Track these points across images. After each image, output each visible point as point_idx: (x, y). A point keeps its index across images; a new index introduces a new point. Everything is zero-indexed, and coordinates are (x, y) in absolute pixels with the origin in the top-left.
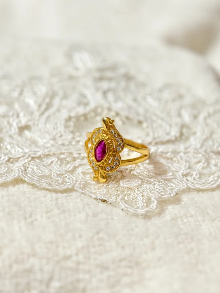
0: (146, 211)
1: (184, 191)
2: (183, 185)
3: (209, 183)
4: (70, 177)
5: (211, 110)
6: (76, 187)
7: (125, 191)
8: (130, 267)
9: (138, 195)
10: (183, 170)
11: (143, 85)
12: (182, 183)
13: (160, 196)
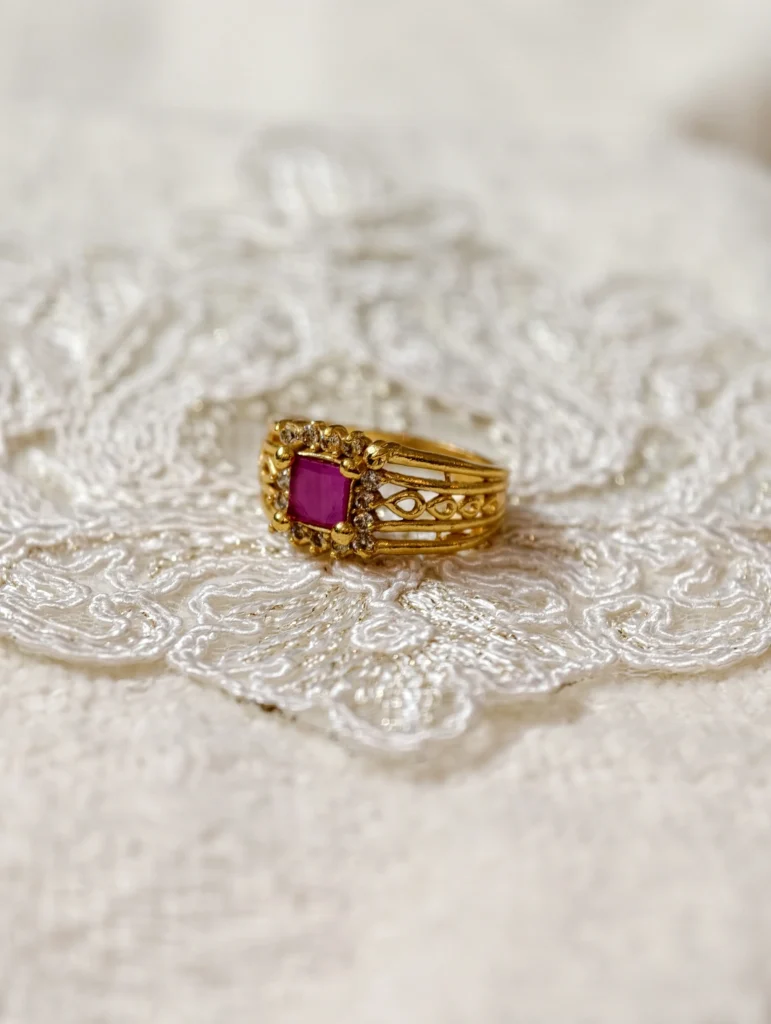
0: (426, 743)
1: (597, 677)
2: (598, 653)
3: (703, 650)
4: (158, 618)
6: (171, 656)
10: (613, 597)
11: (528, 280)
12: (597, 644)
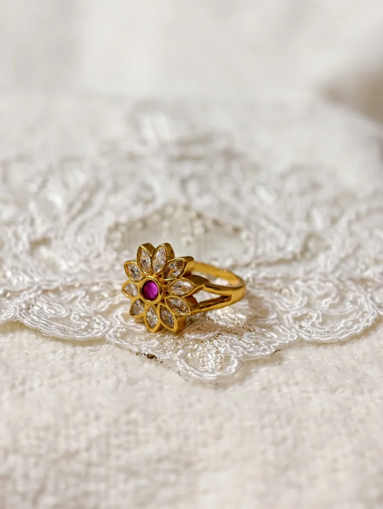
0: (218, 377)
1: (291, 346)
2: (291, 336)
3: (336, 333)
4: (100, 321)
5: (363, 208)
6: (107, 336)
7: (189, 345)
8: (175, 472)
9: (209, 350)
10: (297, 310)
11: (256, 168)
12: (290, 331)
13: (246, 353)
